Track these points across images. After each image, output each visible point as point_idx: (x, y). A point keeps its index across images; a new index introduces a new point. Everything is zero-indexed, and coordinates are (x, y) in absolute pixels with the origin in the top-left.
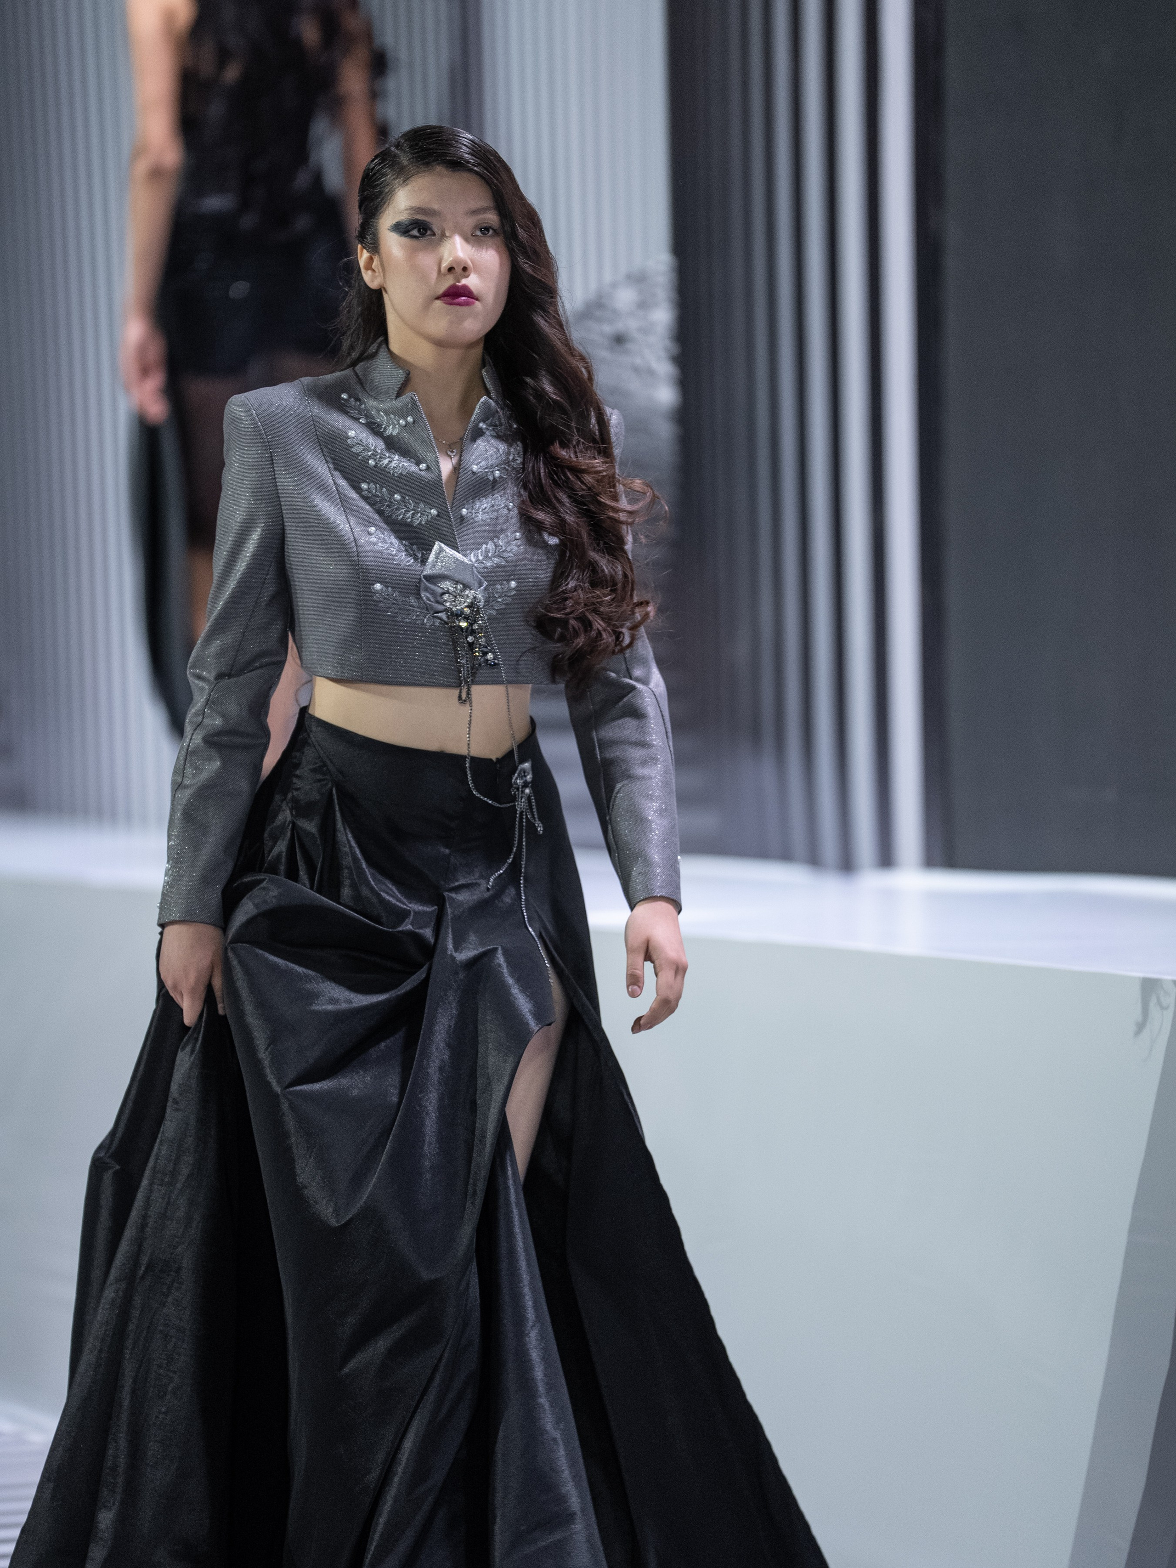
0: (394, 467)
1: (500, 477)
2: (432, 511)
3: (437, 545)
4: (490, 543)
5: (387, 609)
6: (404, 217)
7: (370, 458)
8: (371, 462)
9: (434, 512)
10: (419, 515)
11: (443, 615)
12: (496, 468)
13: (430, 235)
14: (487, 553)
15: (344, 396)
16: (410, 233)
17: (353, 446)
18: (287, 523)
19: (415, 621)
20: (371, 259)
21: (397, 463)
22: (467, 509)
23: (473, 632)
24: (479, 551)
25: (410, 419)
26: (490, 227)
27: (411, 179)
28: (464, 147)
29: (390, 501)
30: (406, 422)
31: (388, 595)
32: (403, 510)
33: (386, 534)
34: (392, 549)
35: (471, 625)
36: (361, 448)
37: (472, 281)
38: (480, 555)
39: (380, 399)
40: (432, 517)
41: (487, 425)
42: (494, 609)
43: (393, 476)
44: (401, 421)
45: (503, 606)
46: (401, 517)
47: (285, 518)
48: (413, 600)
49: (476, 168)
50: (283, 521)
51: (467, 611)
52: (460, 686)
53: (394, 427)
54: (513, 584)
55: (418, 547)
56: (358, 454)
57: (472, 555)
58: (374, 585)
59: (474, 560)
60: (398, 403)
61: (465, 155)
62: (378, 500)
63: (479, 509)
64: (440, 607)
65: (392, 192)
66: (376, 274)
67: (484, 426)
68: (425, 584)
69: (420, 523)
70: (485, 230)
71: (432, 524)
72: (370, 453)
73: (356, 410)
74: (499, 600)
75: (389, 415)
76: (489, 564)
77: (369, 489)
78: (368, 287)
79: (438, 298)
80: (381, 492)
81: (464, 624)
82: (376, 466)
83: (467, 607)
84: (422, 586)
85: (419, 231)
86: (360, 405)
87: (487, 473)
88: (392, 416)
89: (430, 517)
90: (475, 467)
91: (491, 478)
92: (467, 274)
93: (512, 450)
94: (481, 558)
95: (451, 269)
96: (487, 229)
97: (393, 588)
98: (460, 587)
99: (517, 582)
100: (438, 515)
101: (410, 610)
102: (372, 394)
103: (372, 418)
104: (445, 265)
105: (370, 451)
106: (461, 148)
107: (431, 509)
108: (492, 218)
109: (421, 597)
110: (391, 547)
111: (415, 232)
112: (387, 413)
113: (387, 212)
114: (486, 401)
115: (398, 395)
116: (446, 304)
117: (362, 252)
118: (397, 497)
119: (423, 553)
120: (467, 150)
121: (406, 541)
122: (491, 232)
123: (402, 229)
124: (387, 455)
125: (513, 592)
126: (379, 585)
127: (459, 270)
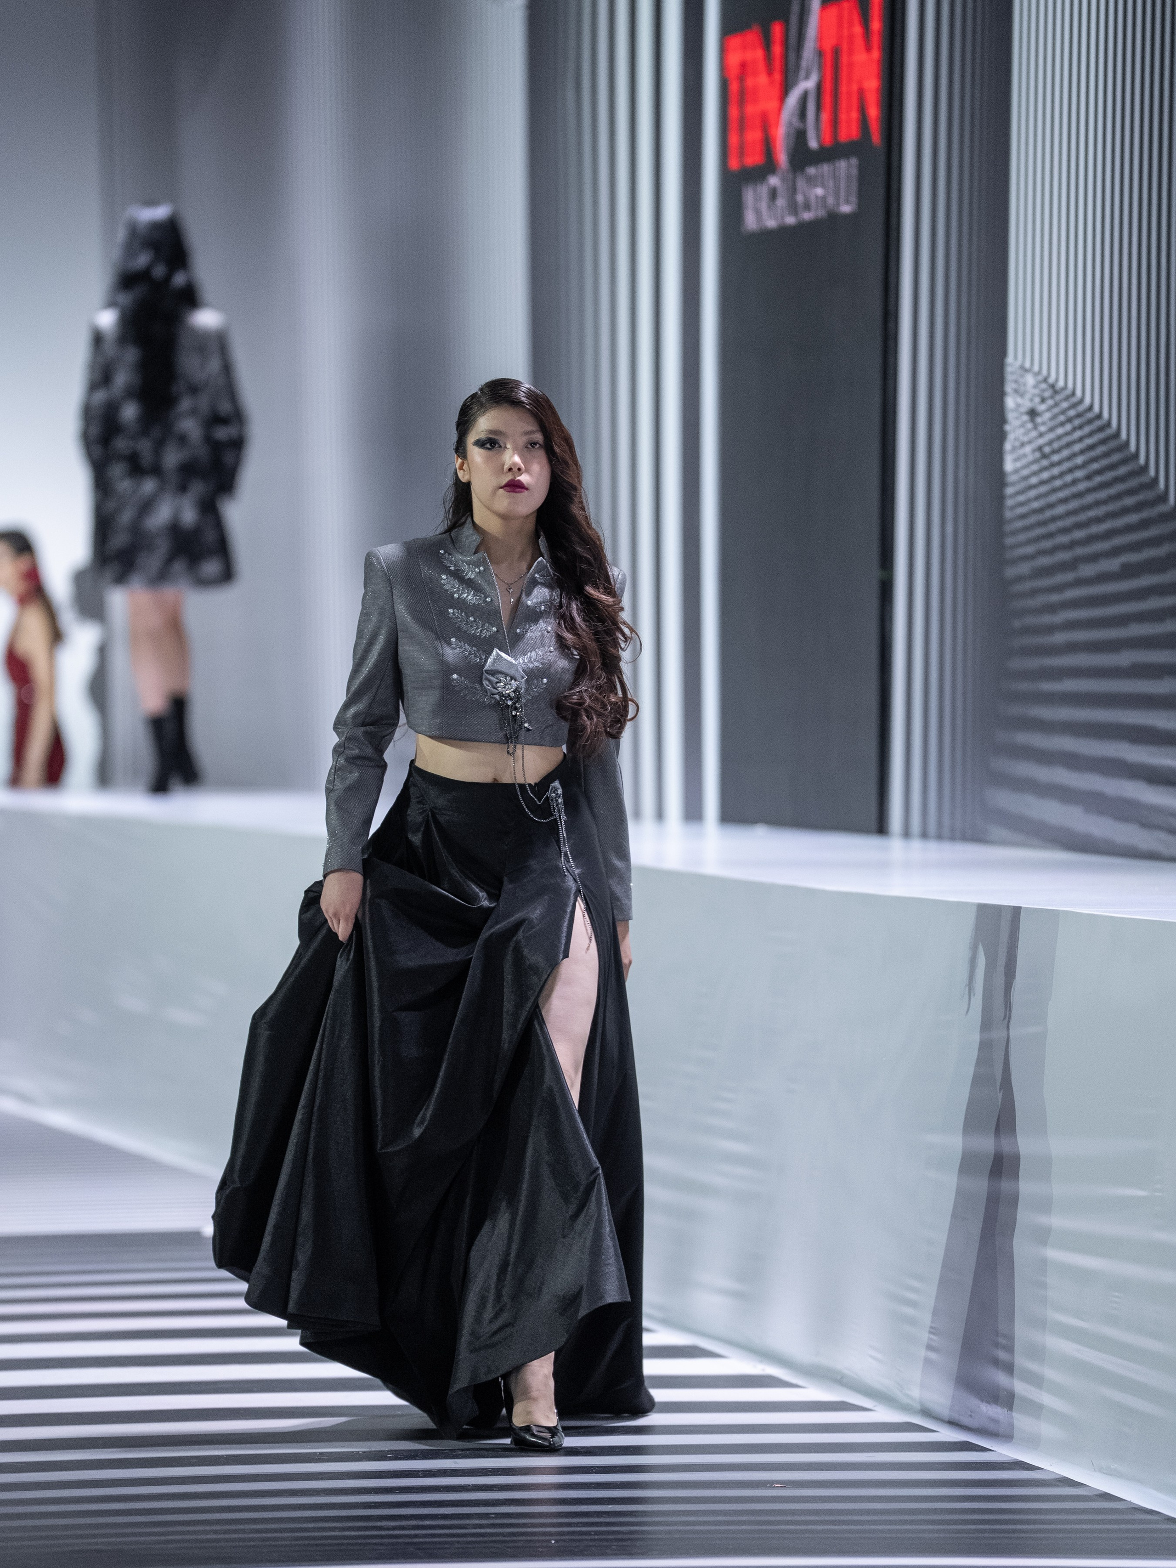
0: (470, 599)
1: (544, 610)
2: (493, 628)
3: (496, 651)
4: (533, 652)
5: (461, 691)
6: (483, 436)
7: (455, 592)
8: (456, 596)
9: (494, 629)
10: (485, 631)
11: (497, 697)
12: (543, 604)
13: (498, 447)
14: (531, 657)
15: (442, 552)
16: (486, 446)
17: (444, 585)
18: (399, 634)
19: (479, 699)
20: (462, 464)
21: (470, 597)
22: (520, 629)
23: (516, 709)
24: (526, 657)
25: (482, 568)
26: (537, 443)
27: (487, 412)
28: (521, 392)
29: (467, 621)
30: (480, 570)
31: (461, 682)
32: (475, 628)
33: (462, 642)
34: (466, 652)
35: (515, 704)
36: (450, 586)
37: (524, 478)
38: (526, 659)
39: (465, 554)
40: (493, 632)
41: (540, 576)
42: (531, 695)
43: (469, 605)
44: (476, 570)
45: (537, 694)
46: (473, 632)
47: (398, 630)
48: (477, 686)
49: (528, 407)
50: (397, 633)
51: (513, 695)
52: (508, 743)
53: (472, 573)
54: (545, 680)
55: (483, 651)
56: (448, 590)
57: (521, 658)
58: (453, 675)
59: (521, 662)
60: (474, 558)
61: (522, 397)
62: (459, 620)
63: (528, 629)
64: (495, 691)
65: (475, 420)
66: (466, 473)
67: (538, 576)
68: (485, 675)
69: (486, 636)
70: (533, 444)
71: (493, 636)
72: (455, 590)
73: (449, 561)
74: (534, 690)
75: (469, 565)
76: (531, 666)
77: (453, 613)
78: (461, 481)
79: (501, 488)
80: (461, 615)
81: (510, 703)
82: (459, 598)
83: (512, 692)
84: (484, 677)
85: (491, 445)
86: (452, 558)
87: (536, 607)
88: (471, 566)
89: (492, 632)
90: (529, 602)
91: (538, 610)
92: (521, 473)
93: (554, 593)
94: (526, 661)
95: (510, 469)
96: (535, 444)
97: (465, 678)
98: (508, 678)
99: (547, 679)
100: (497, 631)
101: (476, 692)
102: (460, 550)
103: (458, 567)
104: (506, 467)
105: (455, 588)
106: (520, 393)
107: (493, 627)
108: (539, 437)
109: (483, 684)
110: (464, 651)
111: (488, 446)
112: (468, 564)
113: (472, 433)
114: (542, 560)
115: (475, 553)
116: (506, 491)
117: (457, 459)
118: (471, 619)
119: (486, 656)
120: (524, 394)
121: (475, 647)
122: (538, 446)
123: (480, 444)
124: (466, 591)
125: (545, 686)
126: (455, 675)
127: (515, 470)
